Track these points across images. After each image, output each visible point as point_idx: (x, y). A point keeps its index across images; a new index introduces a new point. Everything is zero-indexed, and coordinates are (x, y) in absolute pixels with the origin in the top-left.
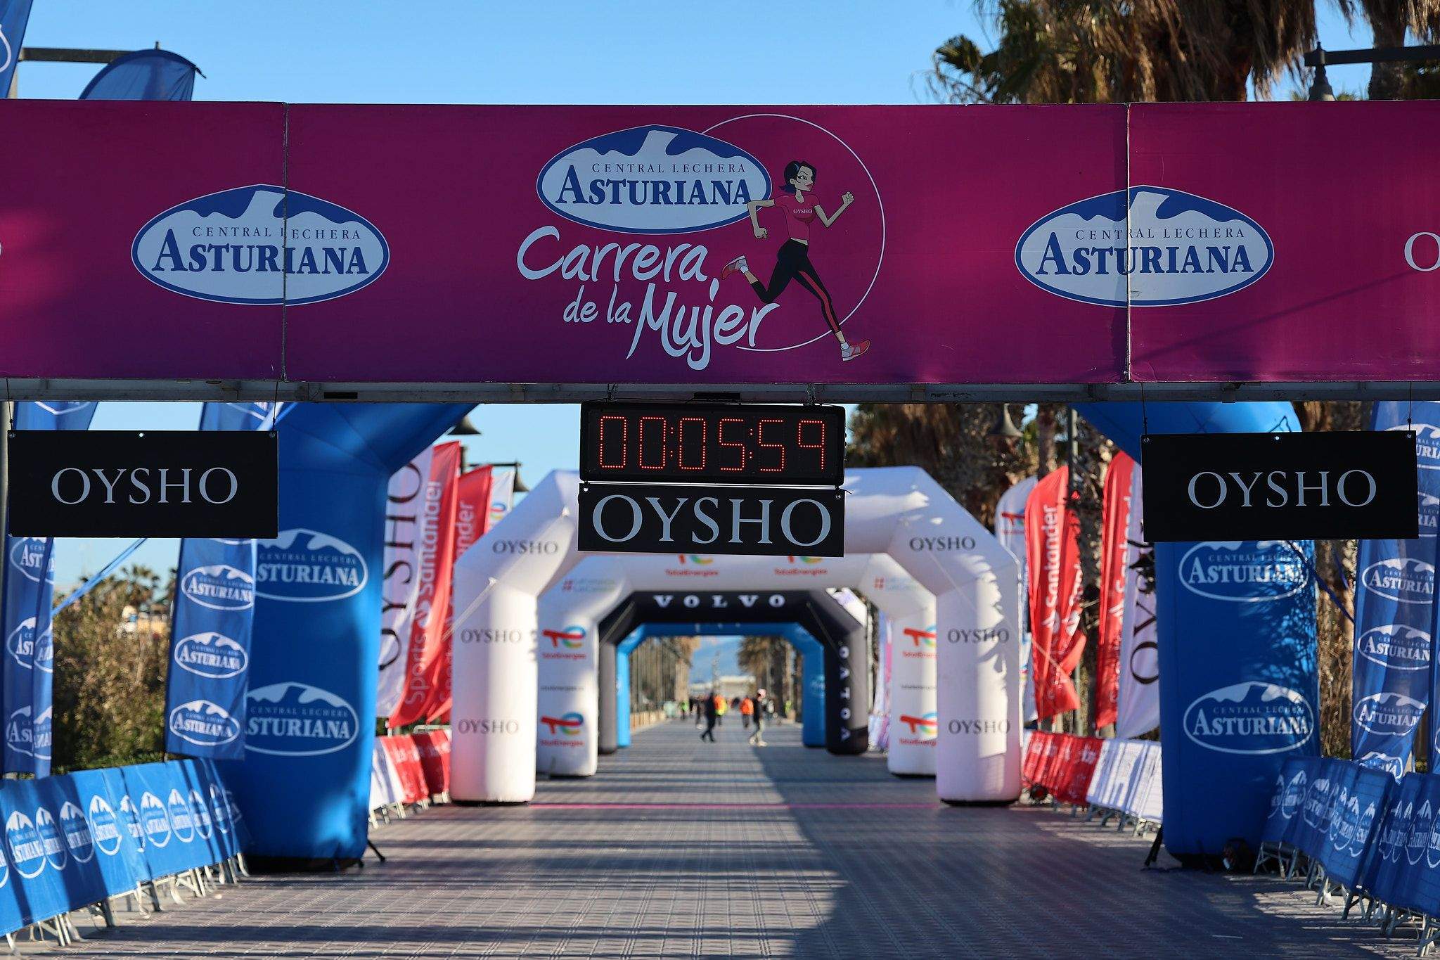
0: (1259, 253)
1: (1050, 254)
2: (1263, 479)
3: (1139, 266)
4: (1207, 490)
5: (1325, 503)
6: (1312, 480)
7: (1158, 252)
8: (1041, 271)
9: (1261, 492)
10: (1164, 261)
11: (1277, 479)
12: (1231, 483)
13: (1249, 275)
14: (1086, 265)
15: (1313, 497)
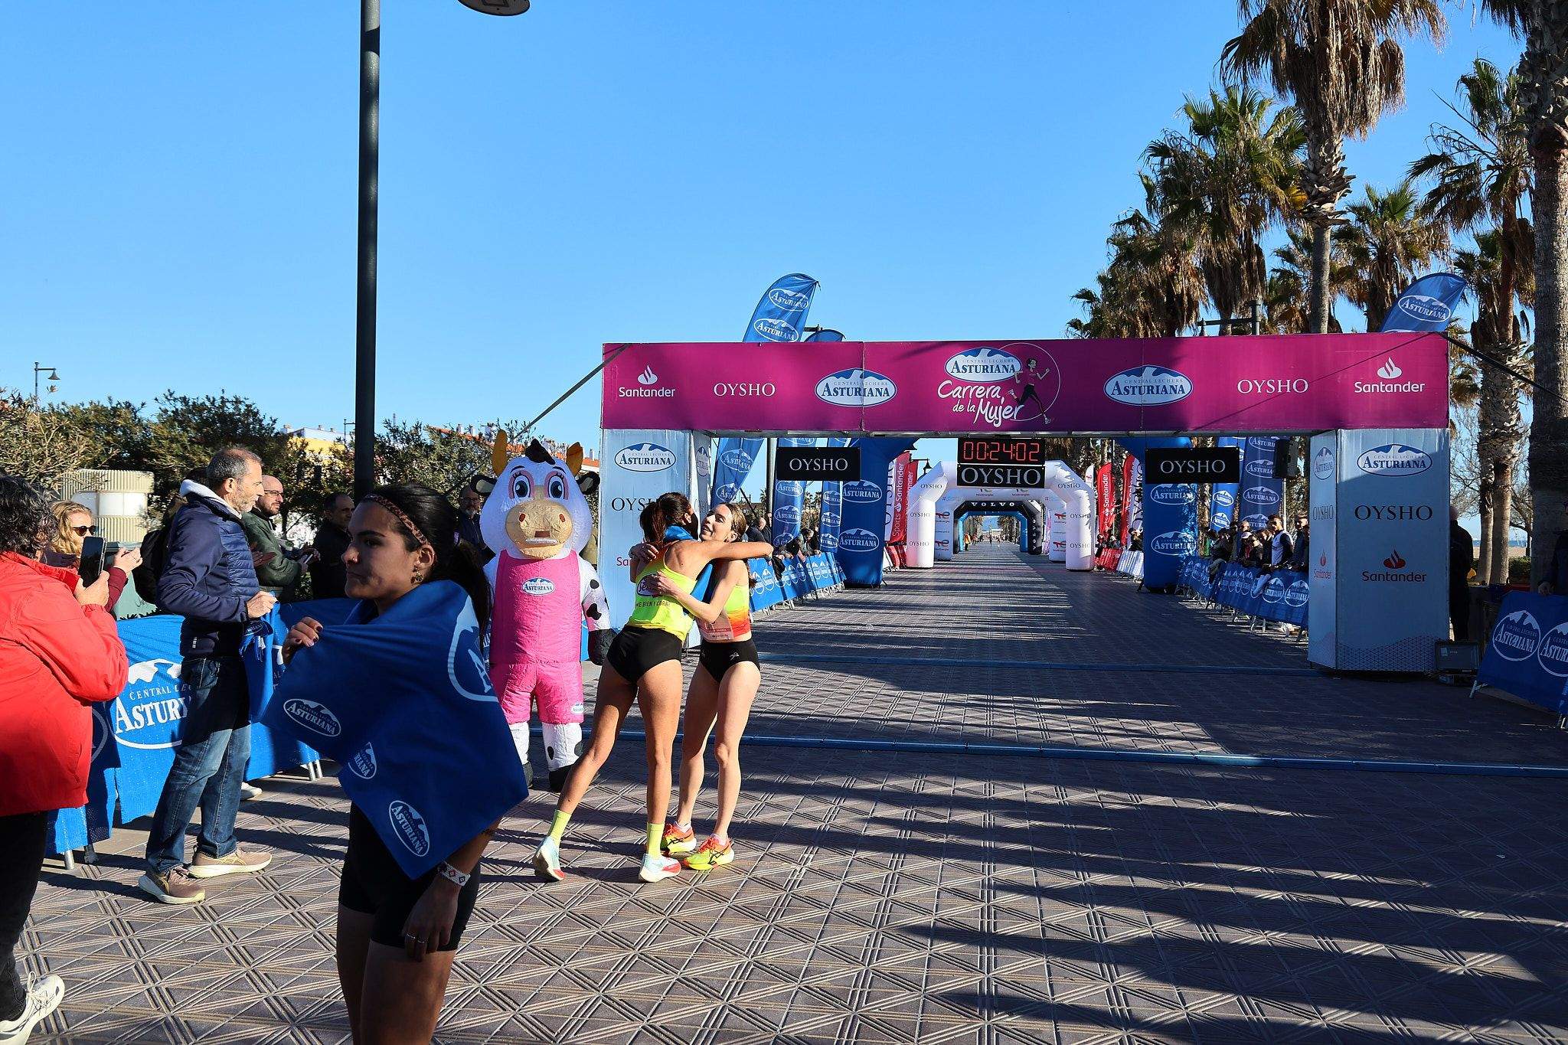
0: (1187, 388)
1: (1116, 388)
2: (1186, 463)
3: (1146, 392)
4: (1167, 467)
5: (1207, 471)
6: (1203, 463)
7: (1152, 387)
8: (1113, 394)
9: (1185, 468)
10: (1155, 390)
11: (1191, 463)
12: (1175, 465)
13: (1184, 395)
14: (1128, 391)
15: (1203, 469)
